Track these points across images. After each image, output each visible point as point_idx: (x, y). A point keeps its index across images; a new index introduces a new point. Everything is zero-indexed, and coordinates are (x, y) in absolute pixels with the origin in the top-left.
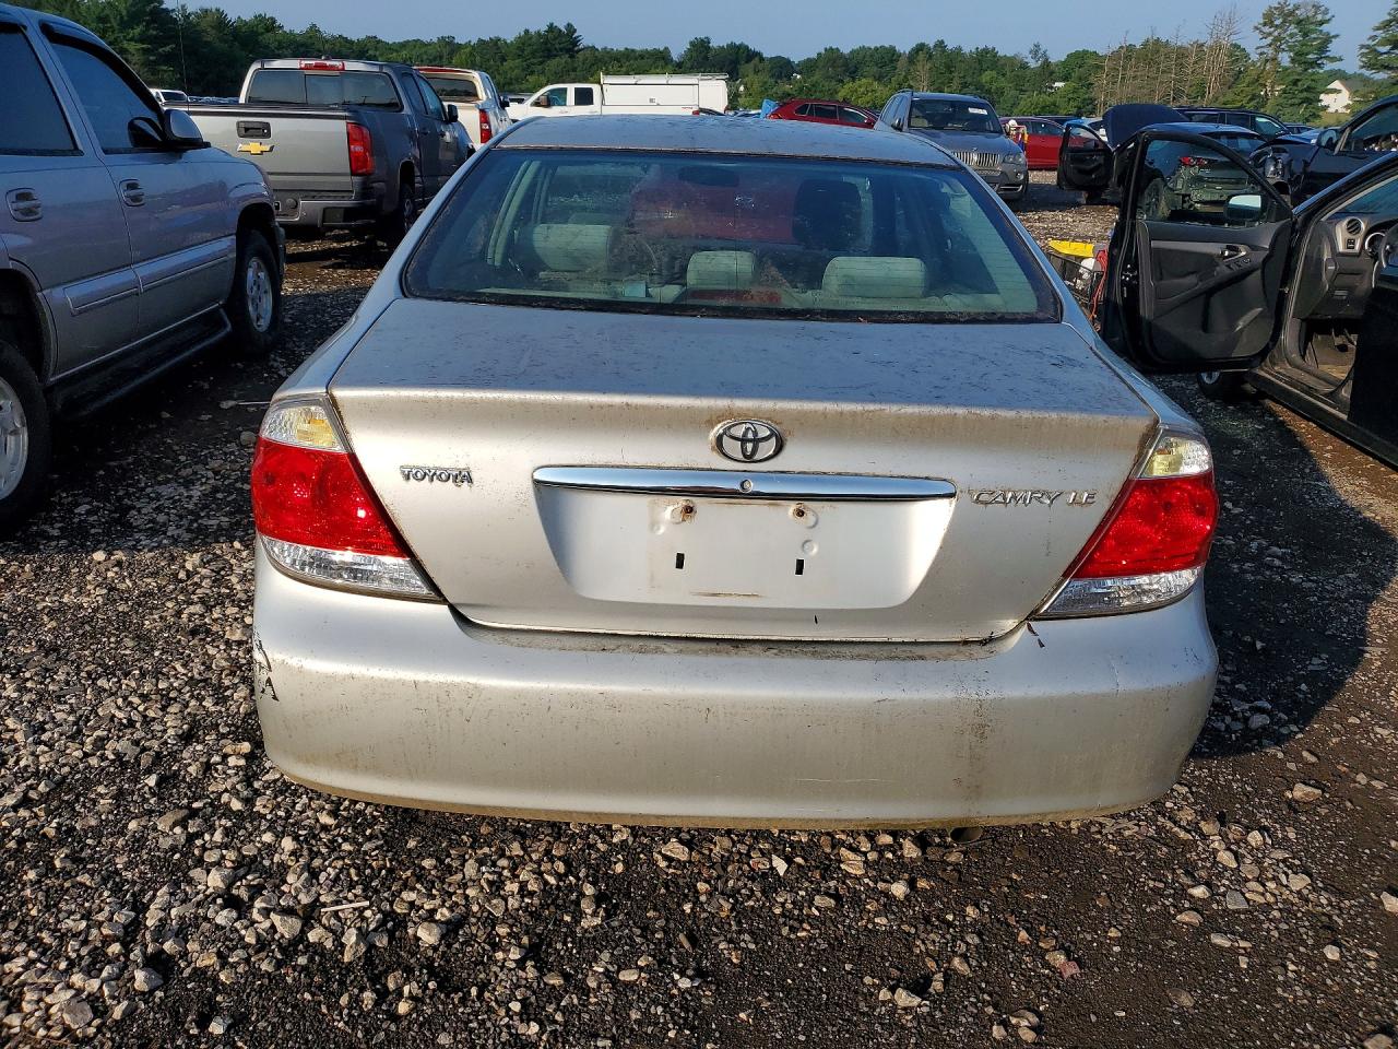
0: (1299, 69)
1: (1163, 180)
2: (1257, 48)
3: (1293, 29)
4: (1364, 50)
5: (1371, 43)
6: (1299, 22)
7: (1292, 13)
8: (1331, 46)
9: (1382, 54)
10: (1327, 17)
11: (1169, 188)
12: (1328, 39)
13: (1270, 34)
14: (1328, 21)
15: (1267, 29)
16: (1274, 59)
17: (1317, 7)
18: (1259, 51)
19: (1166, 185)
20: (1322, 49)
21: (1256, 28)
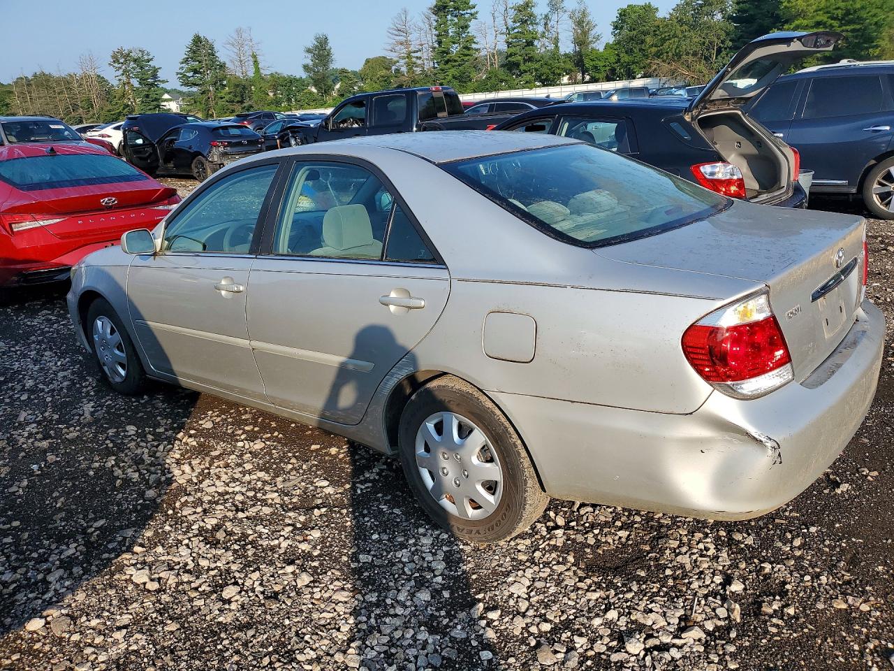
0: (146, 89)
1: (204, 156)
2: (116, 77)
3: (132, 65)
4: (179, 76)
5: (181, 71)
6: (135, 61)
7: (128, 55)
8: (159, 74)
9: (190, 77)
10: (150, 57)
11: (210, 161)
12: (155, 70)
13: (120, 68)
14: (151, 59)
15: (116, 65)
16: (129, 83)
17: (142, 52)
18: (117, 78)
19: (207, 160)
20: (155, 76)
21: (110, 64)
